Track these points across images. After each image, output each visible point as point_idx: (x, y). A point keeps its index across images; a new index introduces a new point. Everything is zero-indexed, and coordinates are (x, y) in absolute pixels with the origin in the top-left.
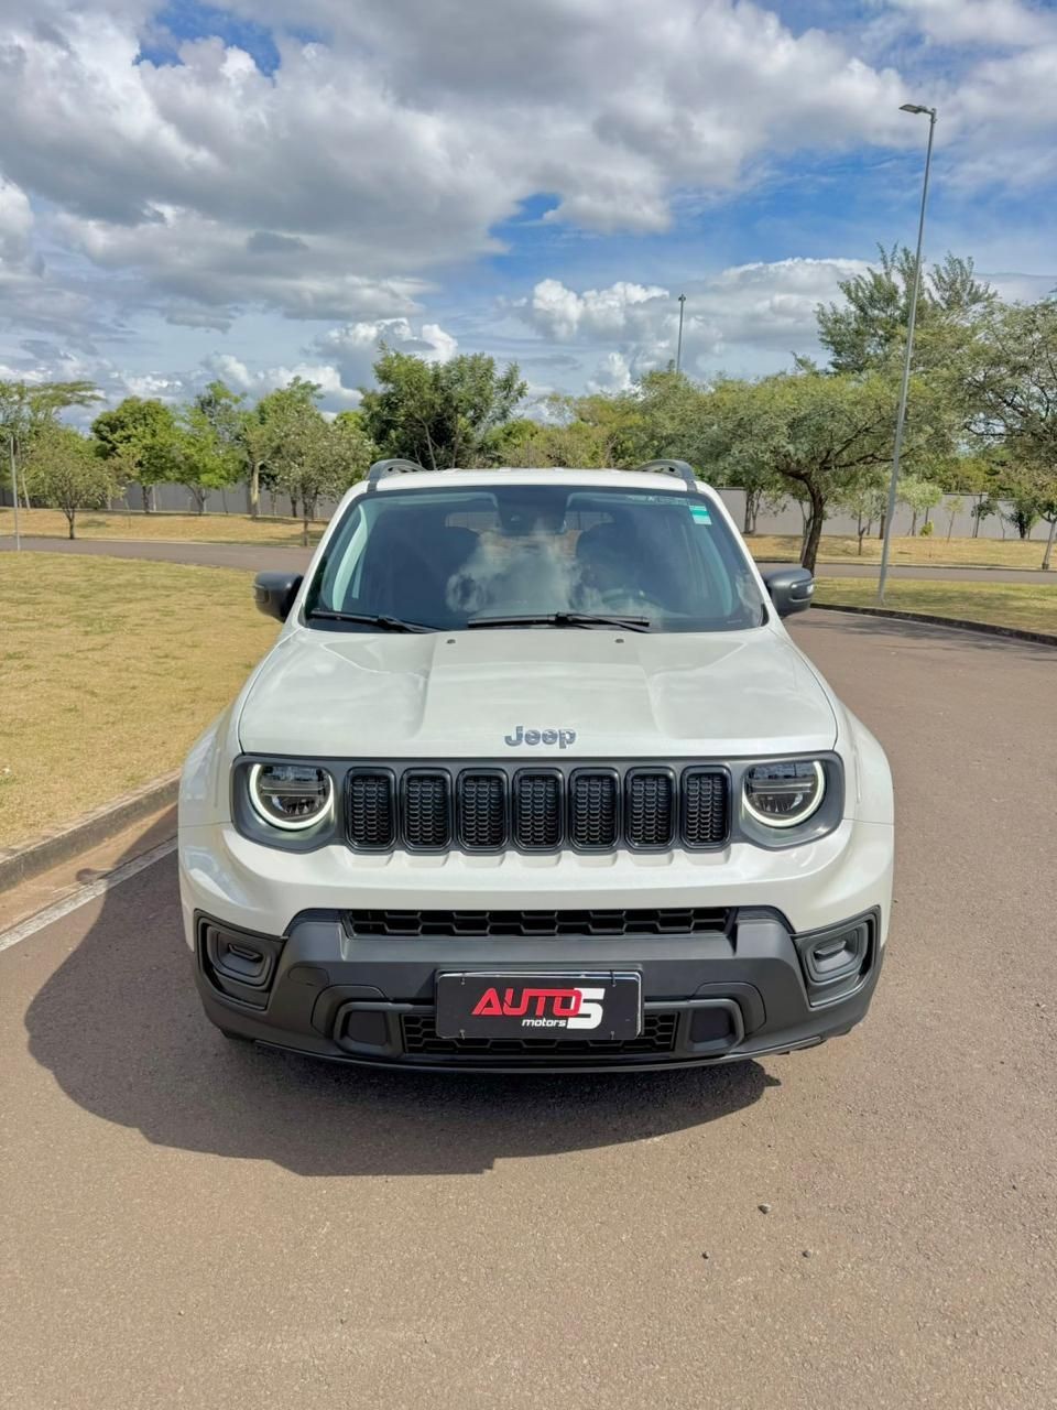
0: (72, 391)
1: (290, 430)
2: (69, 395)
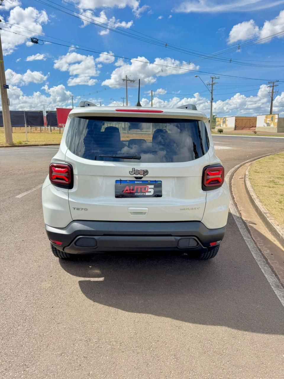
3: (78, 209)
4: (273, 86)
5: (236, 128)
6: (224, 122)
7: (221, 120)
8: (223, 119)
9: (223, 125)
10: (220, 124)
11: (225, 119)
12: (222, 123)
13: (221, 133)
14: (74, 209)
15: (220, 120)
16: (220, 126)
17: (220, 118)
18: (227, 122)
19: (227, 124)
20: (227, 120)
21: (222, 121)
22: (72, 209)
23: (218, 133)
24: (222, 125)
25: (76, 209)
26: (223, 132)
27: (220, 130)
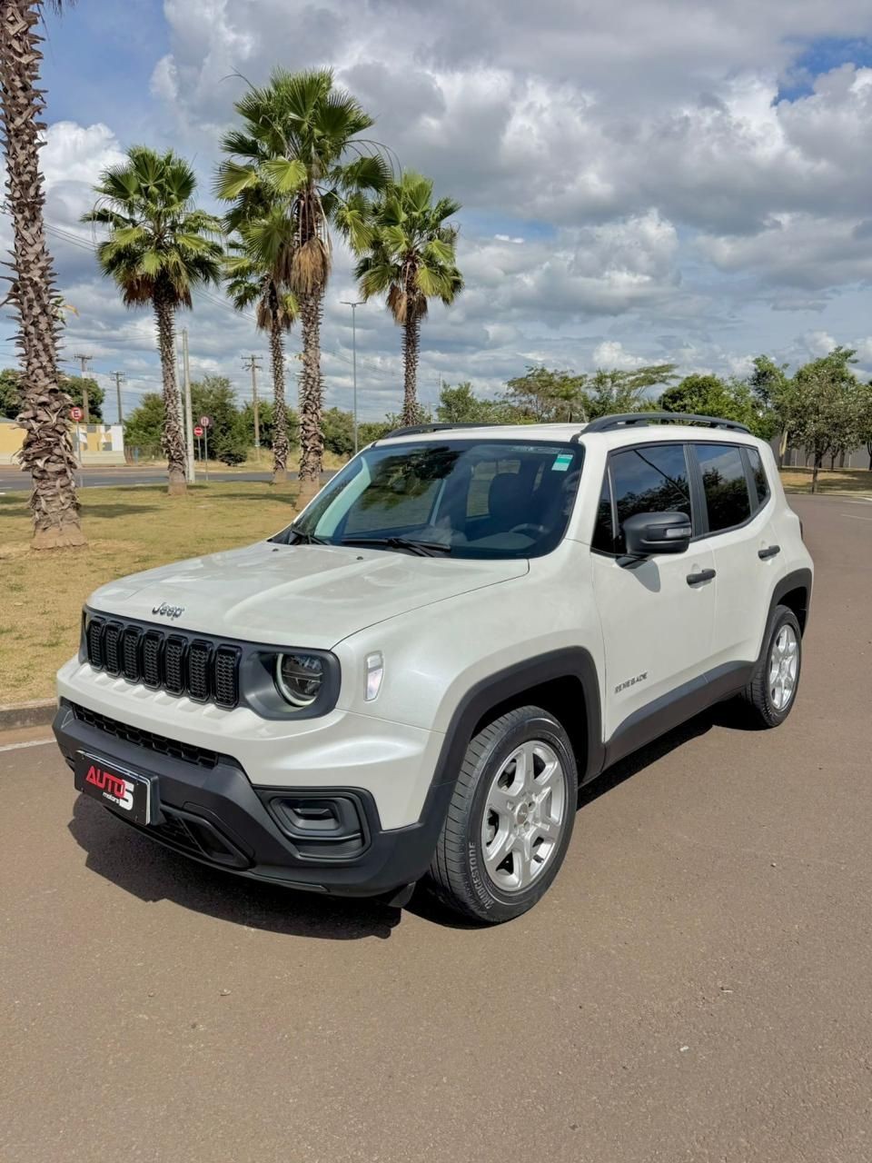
0: (658, 373)
1: (809, 393)
2: (654, 377)
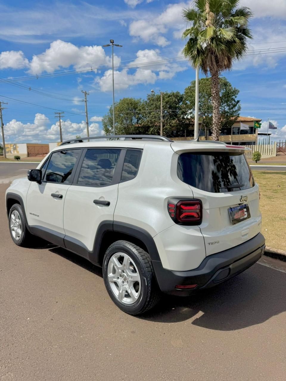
3: (212, 244)
4: (60, 117)
5: (29, 155)
6: (15, 149)
7: (11, 146)
8: (14, 146)
9: (14, 152)
10: (11, 151)
11: (16, 146)
12: (12, 150)
13: (19, 160)
14: (209, 244)
15: (9, 147)
16: (11, 153)
17: (9, 145)
18: (18, 149)
19: (18, 151)
20: (18, 147)
21: (12, 148)
22: (207, 245)
23: (15, 160)
24: (12, 152)
25: (210, 244)
26: (21, 159)
27: (17, 157)
